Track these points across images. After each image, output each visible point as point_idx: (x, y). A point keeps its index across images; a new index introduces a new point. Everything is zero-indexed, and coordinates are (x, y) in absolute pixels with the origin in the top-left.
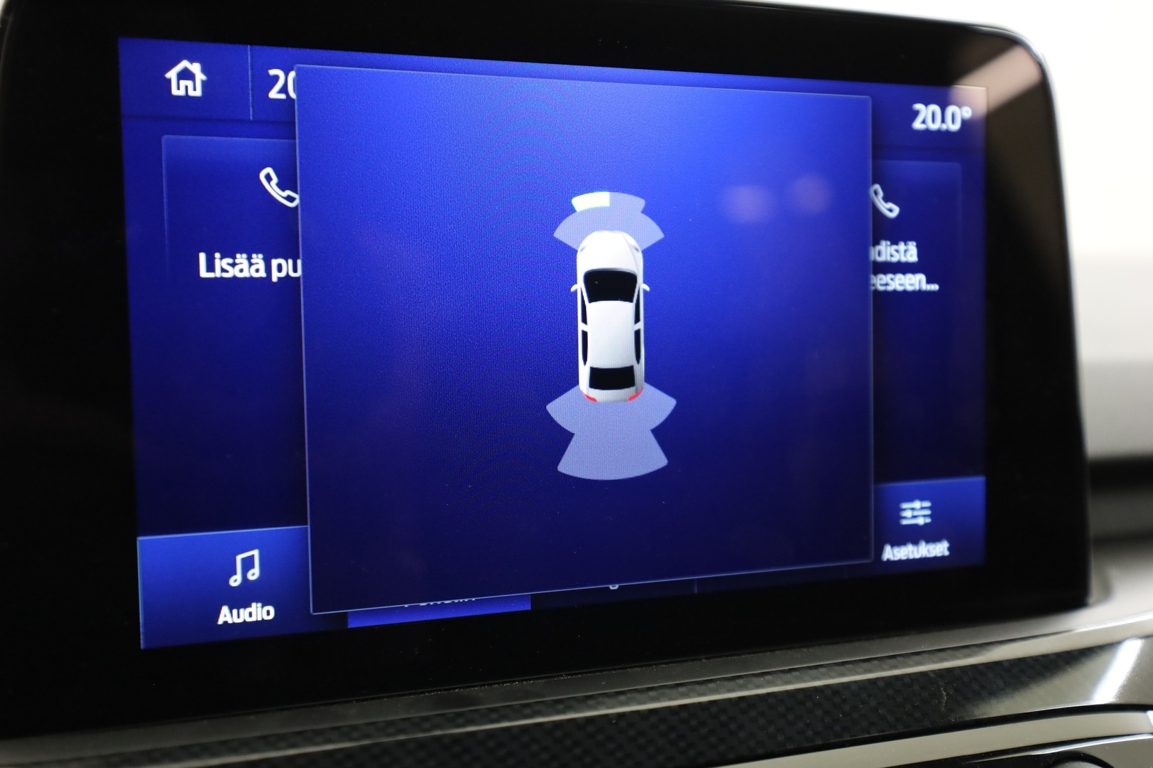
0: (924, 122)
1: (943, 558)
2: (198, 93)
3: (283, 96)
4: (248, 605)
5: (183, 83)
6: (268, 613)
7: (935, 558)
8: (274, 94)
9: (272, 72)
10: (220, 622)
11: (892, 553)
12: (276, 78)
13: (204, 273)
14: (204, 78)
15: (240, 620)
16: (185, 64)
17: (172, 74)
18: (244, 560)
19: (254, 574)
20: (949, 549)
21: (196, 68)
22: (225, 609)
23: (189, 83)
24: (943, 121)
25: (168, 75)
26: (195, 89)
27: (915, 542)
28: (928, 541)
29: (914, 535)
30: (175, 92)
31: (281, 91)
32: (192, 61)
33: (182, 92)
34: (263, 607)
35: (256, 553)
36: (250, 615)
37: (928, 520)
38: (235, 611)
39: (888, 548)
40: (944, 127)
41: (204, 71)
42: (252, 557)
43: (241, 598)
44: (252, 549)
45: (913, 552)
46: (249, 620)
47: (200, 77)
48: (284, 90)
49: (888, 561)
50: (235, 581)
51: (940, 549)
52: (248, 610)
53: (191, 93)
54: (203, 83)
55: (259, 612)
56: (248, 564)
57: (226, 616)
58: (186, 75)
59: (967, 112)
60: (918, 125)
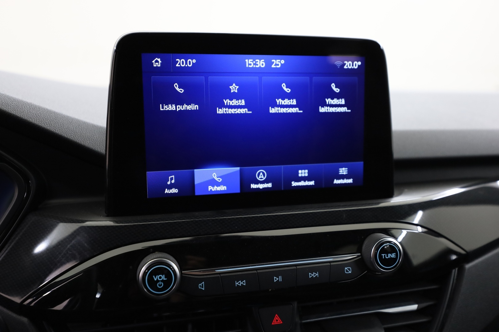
0: (347, 66)
1: (351, 183)
2: (160, 66)
3: (179, 66)
4: (171, 189)
5: (156, 63)
6: (176, 191)
7: (349, 183)
8: (177, 65)
9: (177, 60)
10: (165, 193)
11: (336, 182)
12: (178, 61)
13: (161, 109)
14: (161, 62)
15: (170, 192)
16: (157, 59)
17: (154, 61)
18: (171, 178)
19: (173, 181)
20: (353, 181)
21: (159, 60)
22: (166, 190)
23: (158, 63)
24: (353, 66)
25: (153, 62)
26: (159, 65)
27: (343, 179)
28: (347, 179)
29: (343, 177)
30: (154, 66)
31: (179, 65)
32: (158, 58)
33: (156, 66)
34: (175, 189)
35: (173, 176)
36: (172, 191)
37: (347, 173)
38: (169, 190)
39: (335, 180)
40: (353, 67)
41: (161, 60)
42: (173, 177)
43: (170, 187)
44: (173, 175)
45: (342, 181)
46: (172, 192)
47: (160, 62)
48: (180, 64)
49: (335, 183)
50: (169, 183)
51: (350, 181)
52: (172, 190)
53: (158, 66)
54: (161, 63)
55: (174, 191)
56: (172, 179)
57: (167, 191)
58: (157, 61)
59: (360, 63)
60: (345, 67)
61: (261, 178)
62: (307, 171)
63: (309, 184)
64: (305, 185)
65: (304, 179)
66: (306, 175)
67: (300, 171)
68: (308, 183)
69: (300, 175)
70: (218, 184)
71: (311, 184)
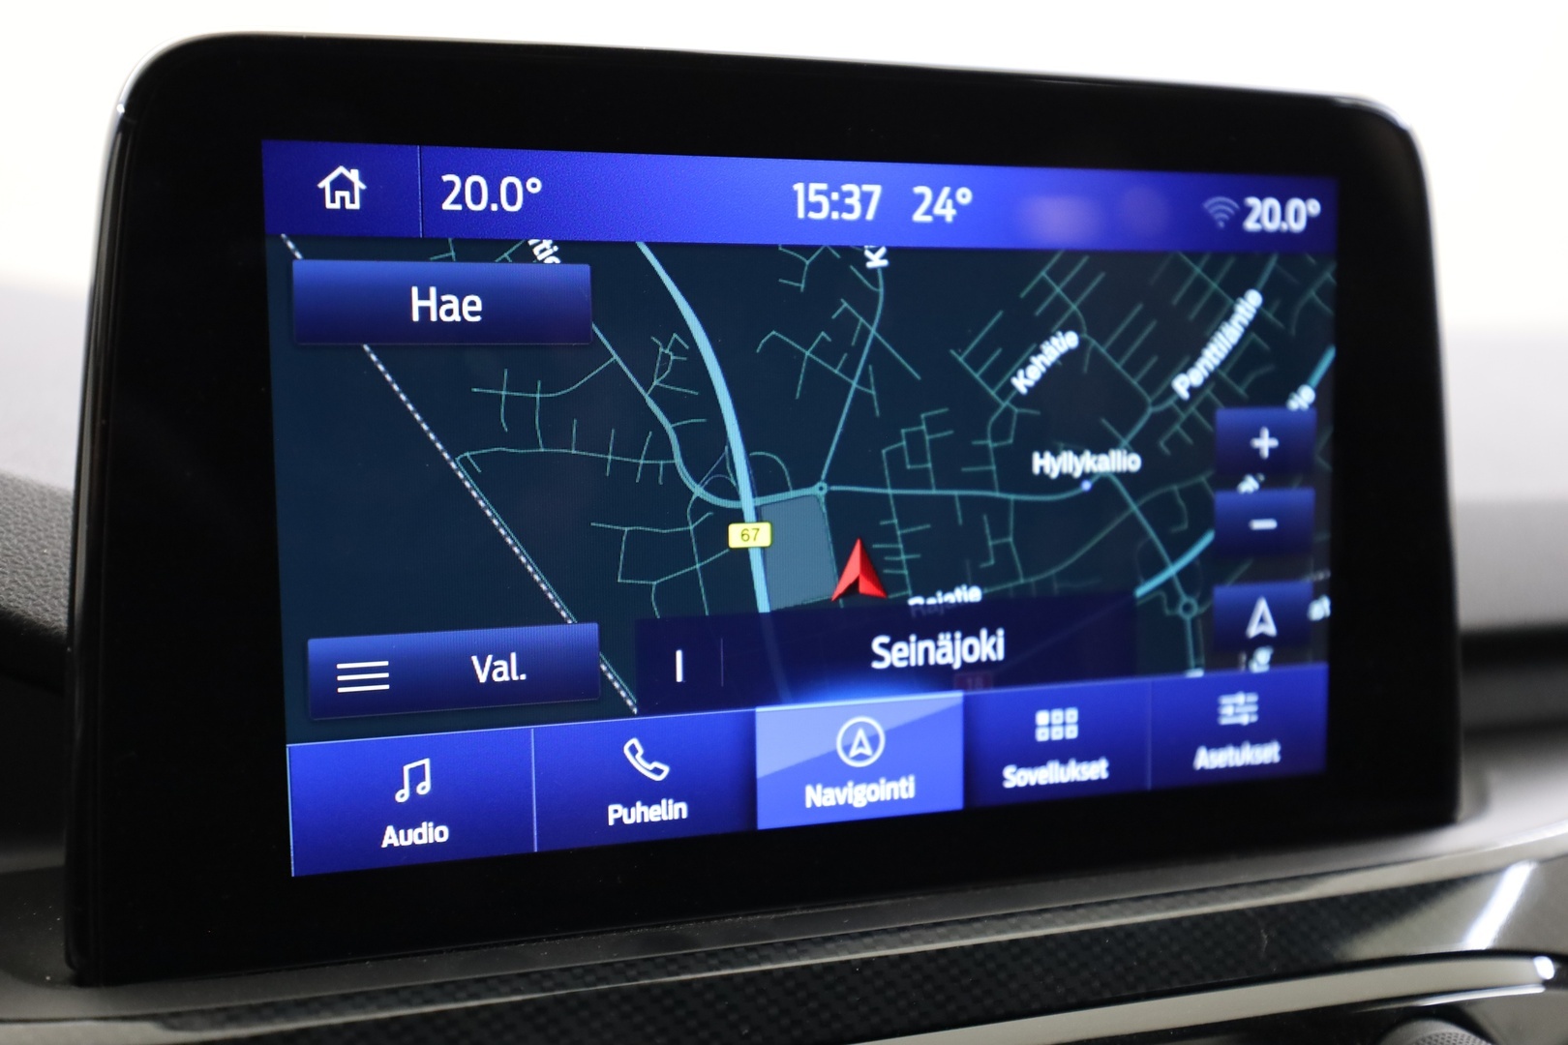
0: (1259, 221)
1: (1272, 765)
2: (357, 206)
3: (459, 207)
4: (416, 825)
5: (338, 194)
6: (441, 834)
7: (1262, 765)
8: (447, 205)
9: (446, 178)
10: (385, 845)
11: (1207, 759)
12: (451, 184)
14: (363, 187)
15: (409, 843)
16: (341, 170)
17: (325, 184)
18: (411, 770)
19: (424, 788)
20: (1280, 753)
21: (354, 175)
22: (390, 830)
23: (346, 194)
24: (1283, 218)
25: (321, 185)
26: (352, 201)
27: (1237, 743)
28: (1253, 743)
29: (1236, 736)
30: (329, 205)
31: (455, 202)
32: (349, 168)
33: (337, 205)
34: (435, 827)
35: (426, 762)
36: (420, 836)
37: (1254, 719)
38: (402, 832)
39: (1202, 753)
40: (1285, 227)
41: (363, 178)
42: (423, 765)
43: (408, 817)
44: (423, 759)
45: (1234, 757)
46: (418, 842)
47: (359, 185)
48: (460, 199)
49: (1203, 770)
50: (402, 796)
51: (1268, 754)
52: (418, 830)
53: (348, 206)
54: (362, 192)
55: (431, 833)
56: (417, 776)
57: (391, 837)
58: (343, 183)
59: (1314, 207)
60: (1250, 225)
61: (861, 757)
62: (1072, 714)
63: (1084, 778)
64: (1064, 779)
65: (1061, 751)
66: (1072, 733)
67: (1042, 717)
68: (1080, 773)
69: (1042, 735)
70: (652, 794)
71: (1095, 777)
